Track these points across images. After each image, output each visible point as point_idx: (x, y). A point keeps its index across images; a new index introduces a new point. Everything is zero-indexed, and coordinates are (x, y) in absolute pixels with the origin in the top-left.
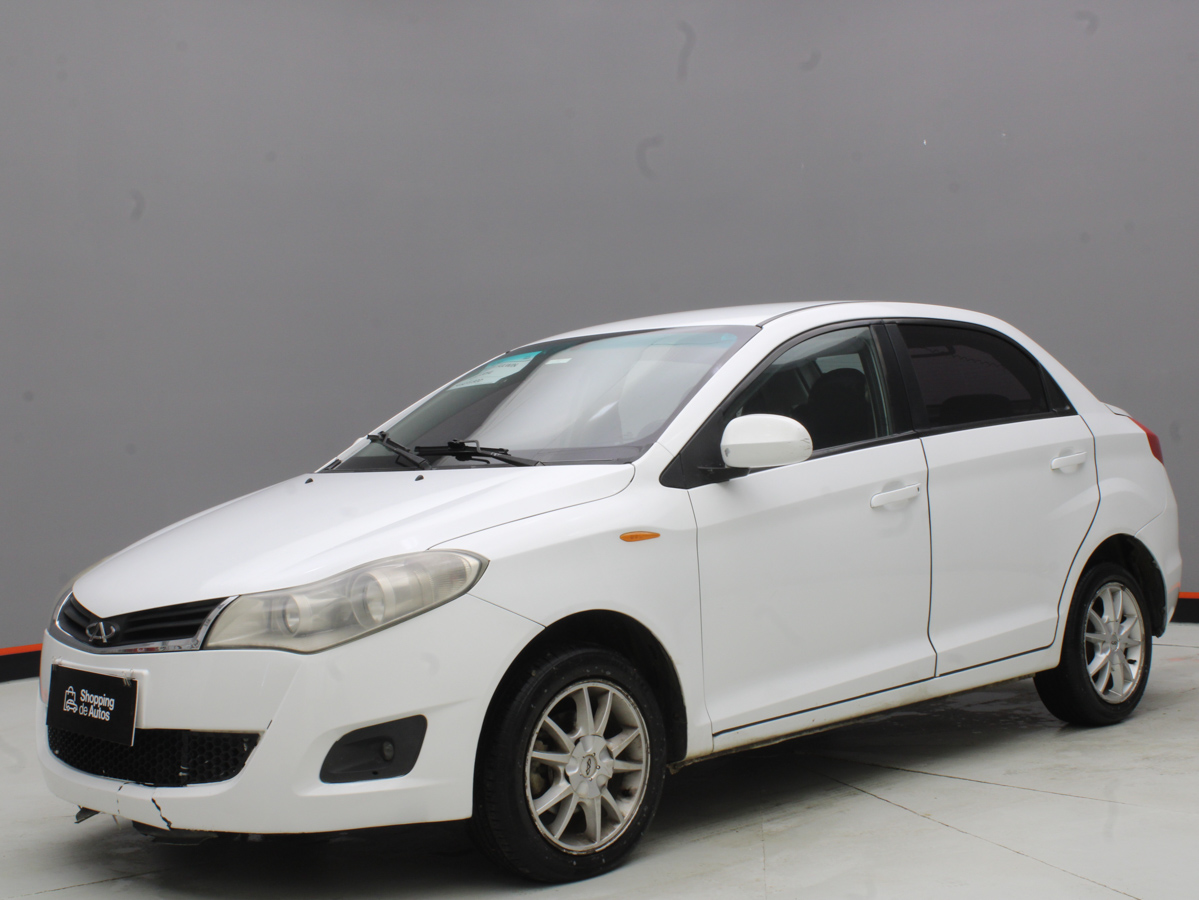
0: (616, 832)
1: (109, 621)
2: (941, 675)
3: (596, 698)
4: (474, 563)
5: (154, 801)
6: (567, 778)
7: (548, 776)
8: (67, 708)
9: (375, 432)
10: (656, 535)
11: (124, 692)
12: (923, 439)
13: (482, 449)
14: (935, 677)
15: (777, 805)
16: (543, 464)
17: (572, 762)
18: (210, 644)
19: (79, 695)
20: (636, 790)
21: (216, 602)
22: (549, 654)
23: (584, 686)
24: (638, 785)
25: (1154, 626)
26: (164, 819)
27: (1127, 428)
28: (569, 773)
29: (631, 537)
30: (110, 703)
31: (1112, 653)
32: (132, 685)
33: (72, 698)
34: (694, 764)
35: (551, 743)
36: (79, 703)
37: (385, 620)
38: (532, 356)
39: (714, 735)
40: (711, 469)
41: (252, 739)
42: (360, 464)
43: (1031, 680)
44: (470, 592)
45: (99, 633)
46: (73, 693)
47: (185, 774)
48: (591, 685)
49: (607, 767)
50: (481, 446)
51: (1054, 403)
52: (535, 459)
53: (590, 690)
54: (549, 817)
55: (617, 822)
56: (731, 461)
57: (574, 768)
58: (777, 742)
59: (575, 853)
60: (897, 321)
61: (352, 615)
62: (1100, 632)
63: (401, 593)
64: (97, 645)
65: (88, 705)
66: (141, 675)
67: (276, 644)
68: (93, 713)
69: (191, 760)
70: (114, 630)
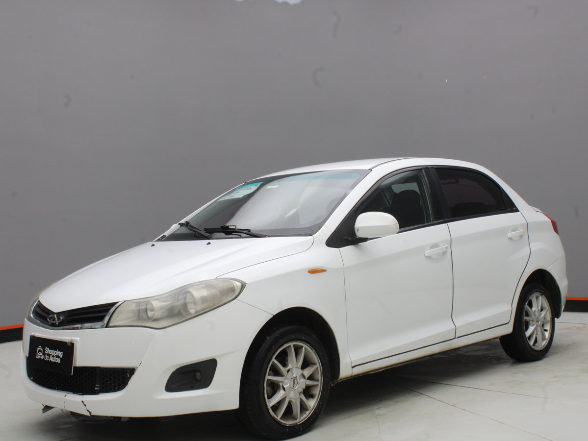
0: (307, 414)
1: (59, 314)
2: (458, 338)
3: (297, 350)
4: (239, 284)
5: (83, 402)
6: (284, 389)
7: (275, 388)
8: (38, 357)
9: (183, 221)
10: (324, 271)
11: (68, 349)
12: (448, 223)
13: (238, 229)
14: (455, 338)
15: (381, 401)
16: (269, 236)
17: (286, 381)
18: (111, 325)
19: (44, 350)
20: (316, 394)
21: (113, 304)
22: (275, 329)
23: (292, 344)
24: (317, 392)
25: (556, 314)
26: (88, 411)
27: (542, 218)
28: (285, 386)
29: (313, 271)
30: (61, 354)
31: (537, 326)
32: (72, 345)
33: (41, 352)
34: (342, 381)
35: (276, 372)
36: (44, 354)
37: (196, 312)
38: (259, 184)
39: (353, 367)
40: (350, 238)
41: (132, 371)
42: (175, 237)
43: (498, 339)
44: (237, 298)
45: (54, 320)
46: (41, 349)
47: (98, 389)
48: (295, 343)
49: (303, 383)
50: (238, 228)
51: (507, 206)
52: (265, 234)
53: (294, 346)
54: (276, 408)
55: (307, 410)
56: (360, 234)
57: (287, 384)
58: (381, 370)
59: (288, 425)
60: (435, 167)
61: (180, 310)
62: (531, 316)
63: (204, 300)
64: (53, 326)
65: (49, 355)
66: (76, 340)
67: (144, 325)
68: (51, 359)
69: (101, 382)
70: (62, 318)
